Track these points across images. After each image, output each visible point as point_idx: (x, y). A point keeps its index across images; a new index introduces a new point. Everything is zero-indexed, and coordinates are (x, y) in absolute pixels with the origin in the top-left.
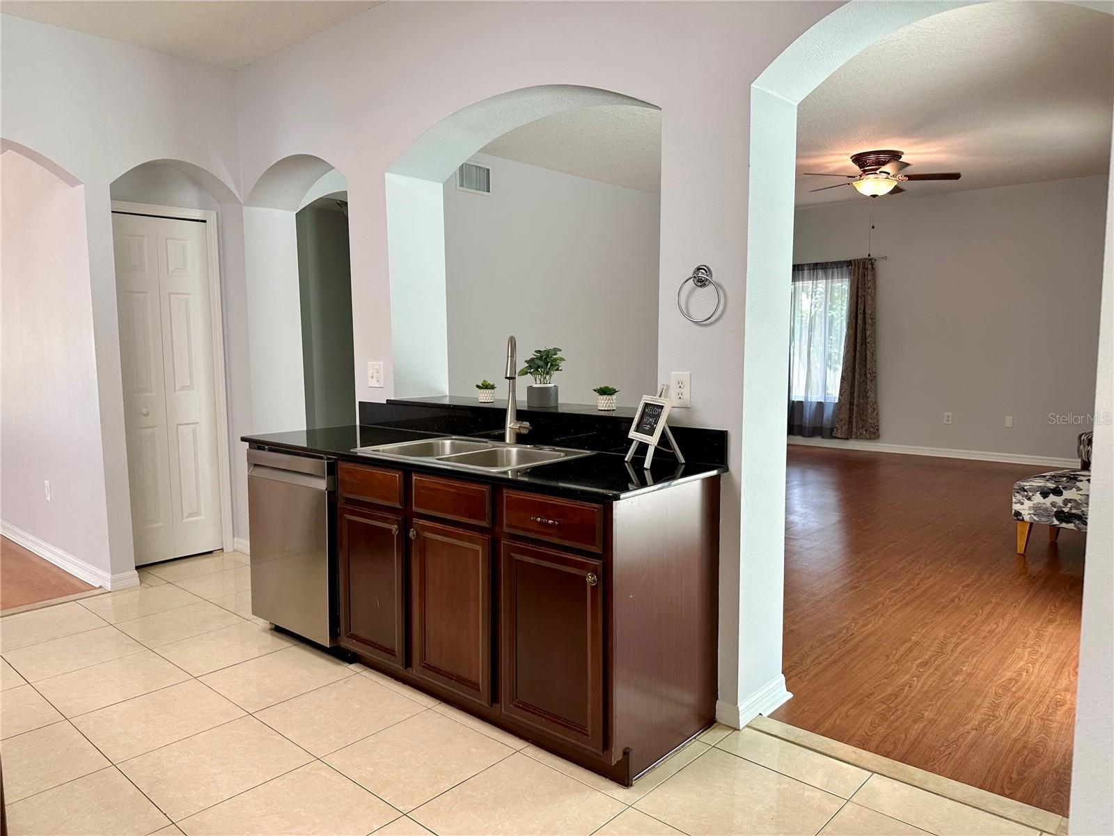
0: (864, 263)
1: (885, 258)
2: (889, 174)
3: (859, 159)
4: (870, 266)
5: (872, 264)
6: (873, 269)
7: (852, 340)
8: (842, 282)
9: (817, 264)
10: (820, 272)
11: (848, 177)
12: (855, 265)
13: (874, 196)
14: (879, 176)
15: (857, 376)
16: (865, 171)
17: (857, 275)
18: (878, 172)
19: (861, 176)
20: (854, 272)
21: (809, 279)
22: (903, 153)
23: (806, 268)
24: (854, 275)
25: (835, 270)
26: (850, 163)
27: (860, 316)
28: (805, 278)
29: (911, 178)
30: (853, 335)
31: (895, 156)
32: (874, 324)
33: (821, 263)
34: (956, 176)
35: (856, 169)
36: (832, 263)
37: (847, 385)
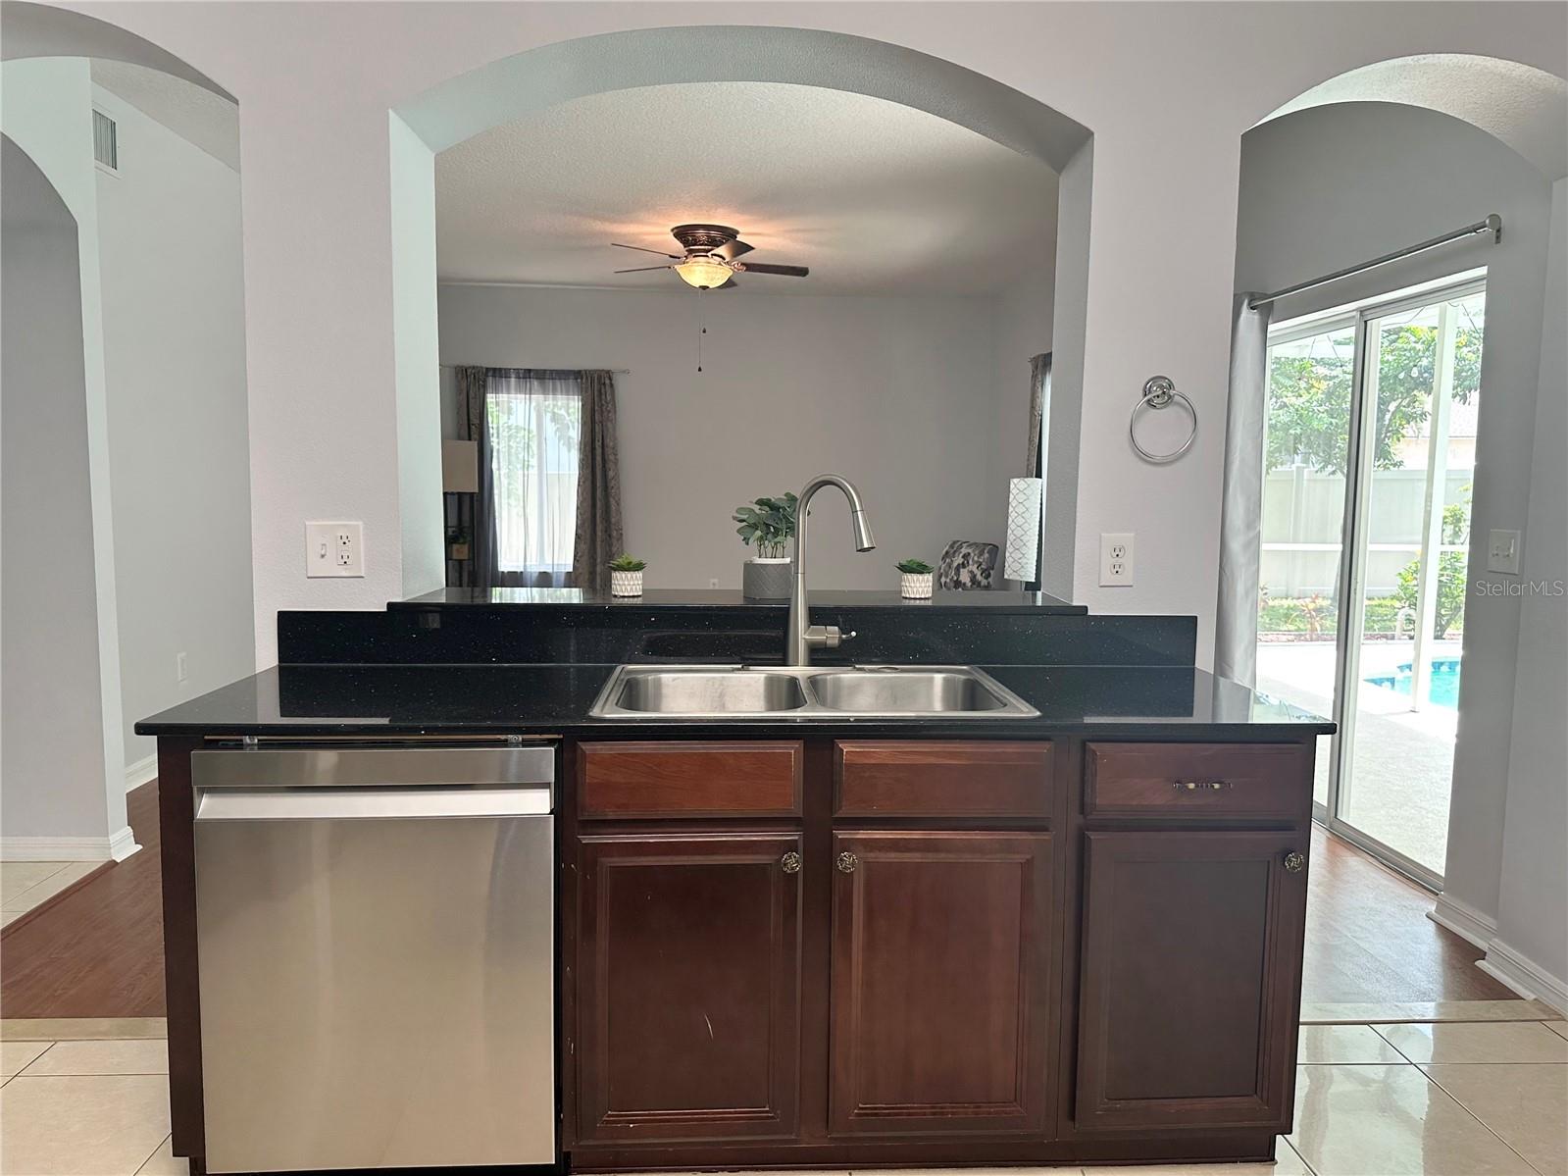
0: (600, 377)
1: (626, 372)
2: (724, 259)
3: (683, 234)
4: (607, 382)
5: (610, 379)
6: (612, 385)
7: (589, 483)
8: (568, 399)
9: (530, 370)
10: (536, 383)
11: (671, 256)
12: (587, 378)
13: (705, 288)
14: (711, 260)
15: (599, 533)
16: (690, 252)
17: (590, 392)
18: (709, 254)
19: (686, 257)
20: (587, 388)
21: (519, 391)
22: (738, 232)
23: (513, 376)
24: (586, 392)
25: (558, 382)
26: (671, 236)
27: (599, 451)
28: (513, 391)
29: (750, 267)
30: (590, 477)
31: (729, 235)
32: (616, 462)
33: (537, 370)
34: (802, 272)
35: (677, 246)
36: (552, 371)
37: (583, 546)
